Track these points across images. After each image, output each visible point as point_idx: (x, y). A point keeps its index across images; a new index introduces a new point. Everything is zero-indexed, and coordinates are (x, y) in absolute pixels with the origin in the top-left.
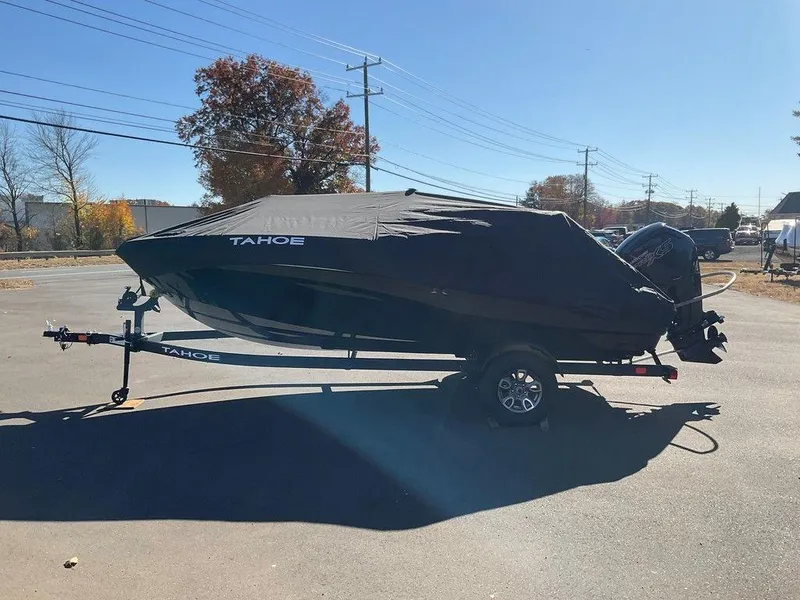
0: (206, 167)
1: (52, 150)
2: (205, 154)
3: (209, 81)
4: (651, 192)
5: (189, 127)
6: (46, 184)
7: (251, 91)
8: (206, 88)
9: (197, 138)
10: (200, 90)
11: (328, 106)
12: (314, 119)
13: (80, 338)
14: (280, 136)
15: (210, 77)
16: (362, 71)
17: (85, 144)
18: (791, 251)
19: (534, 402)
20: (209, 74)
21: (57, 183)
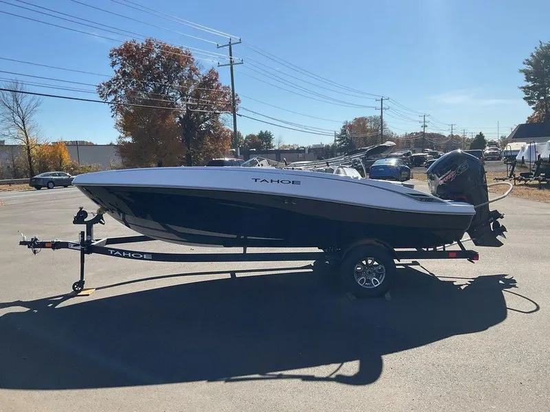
0: (119, 117)
1: (9, 108)
2: (118, 108)
3: (120, 57)
4: (425, 126)
5: (106, 90)
6: (6, 132)
7: (150, 63)
8: (117, 62)
9: (113, 97)
10: (114, 64)
11: (203, 72)
12: (194, 81)
13: (46, 245)
14: (170, 94)
15: (121, 55)
16: (228, 48)
17: (33, 104)
18: (527, 164)
19: (380, 280)
20: (120, 52)
21: (14, 131)
